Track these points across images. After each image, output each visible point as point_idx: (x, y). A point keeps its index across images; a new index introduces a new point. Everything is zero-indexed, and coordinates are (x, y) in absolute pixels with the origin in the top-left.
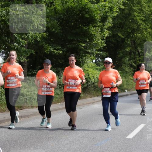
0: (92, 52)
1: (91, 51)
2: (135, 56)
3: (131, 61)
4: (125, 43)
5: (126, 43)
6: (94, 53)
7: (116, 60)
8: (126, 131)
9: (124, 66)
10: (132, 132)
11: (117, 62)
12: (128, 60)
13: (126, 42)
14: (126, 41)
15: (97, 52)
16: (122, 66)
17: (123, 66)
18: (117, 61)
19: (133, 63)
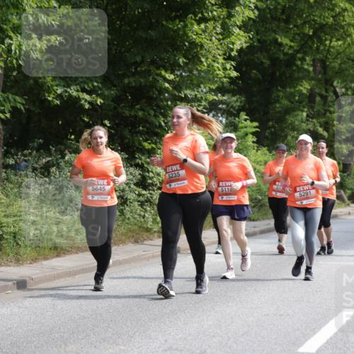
0: (196, 95)
1: (193, 93)
2: (327, 108)
3: (314, 120)
4: (294, 68)
5: (300, 69)
6: (202, 98)
7: (268, 120)
8: (298, 329)
9: (293, 137)
10: (315, 333)
11: (273, 127)
12: (304, 119)
13: (297, 66)
14: (299, 63)
15: (211, 97)
16: (286, 137)
17: (289, 138)
18: (271, 123)
19: (321, 126)
